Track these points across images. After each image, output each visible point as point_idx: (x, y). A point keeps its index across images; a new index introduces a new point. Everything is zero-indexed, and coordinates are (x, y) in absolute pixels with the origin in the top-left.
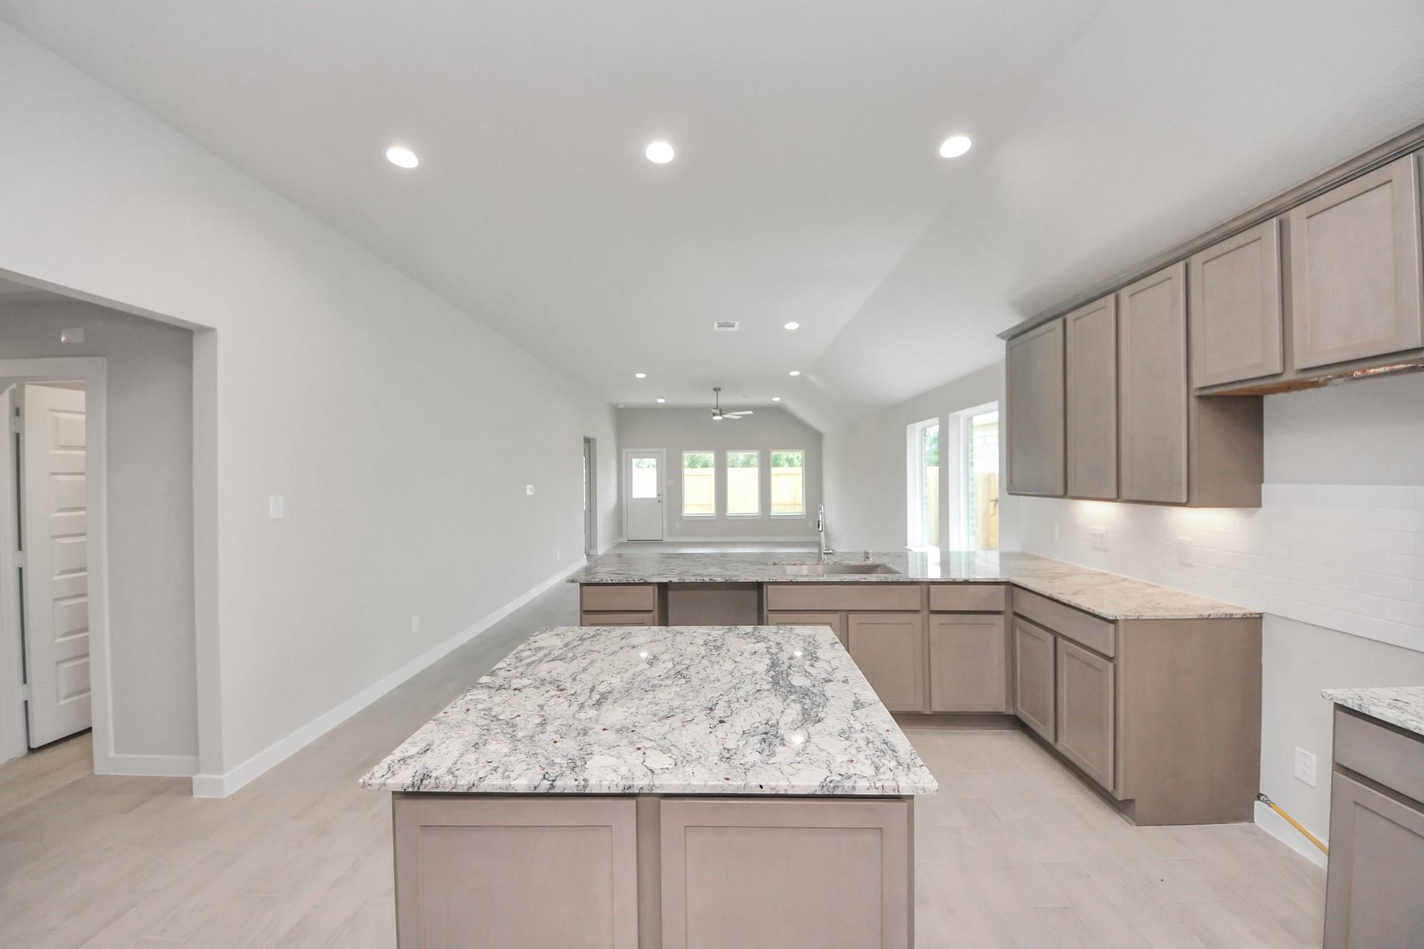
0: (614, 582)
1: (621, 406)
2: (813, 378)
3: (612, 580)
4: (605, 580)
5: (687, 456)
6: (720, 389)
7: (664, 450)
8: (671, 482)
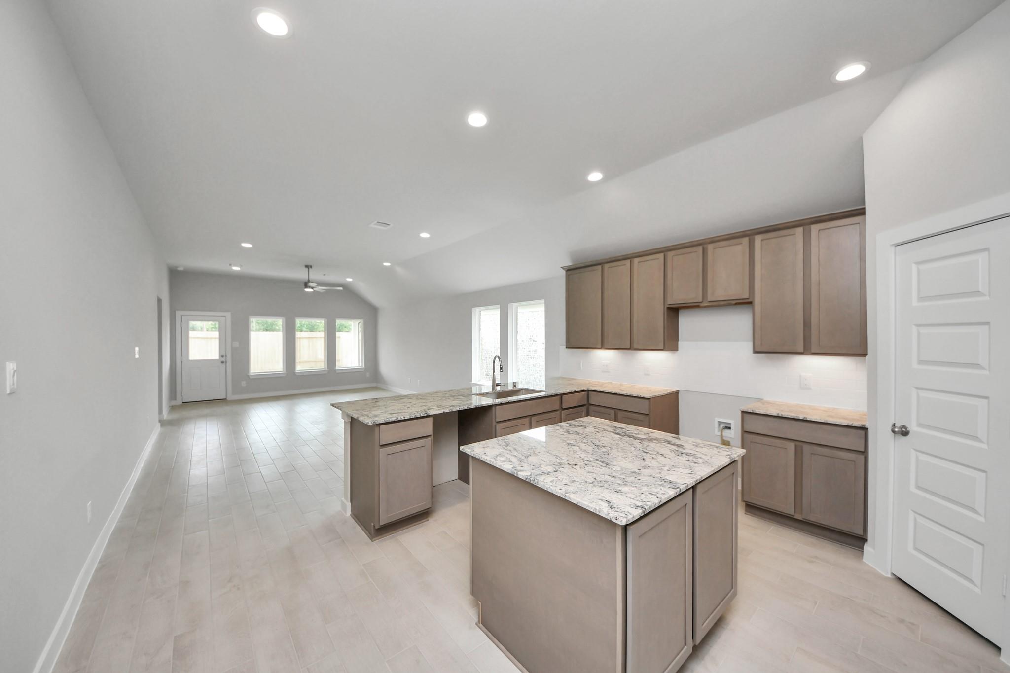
0: (406, 418)
1: (181, 269)
2: (399, 270)
3: (404, 417)
4: (399, 418)
5: (255, 322)
6: (311, 267)
7: (228, 315)
8: (236, 344)
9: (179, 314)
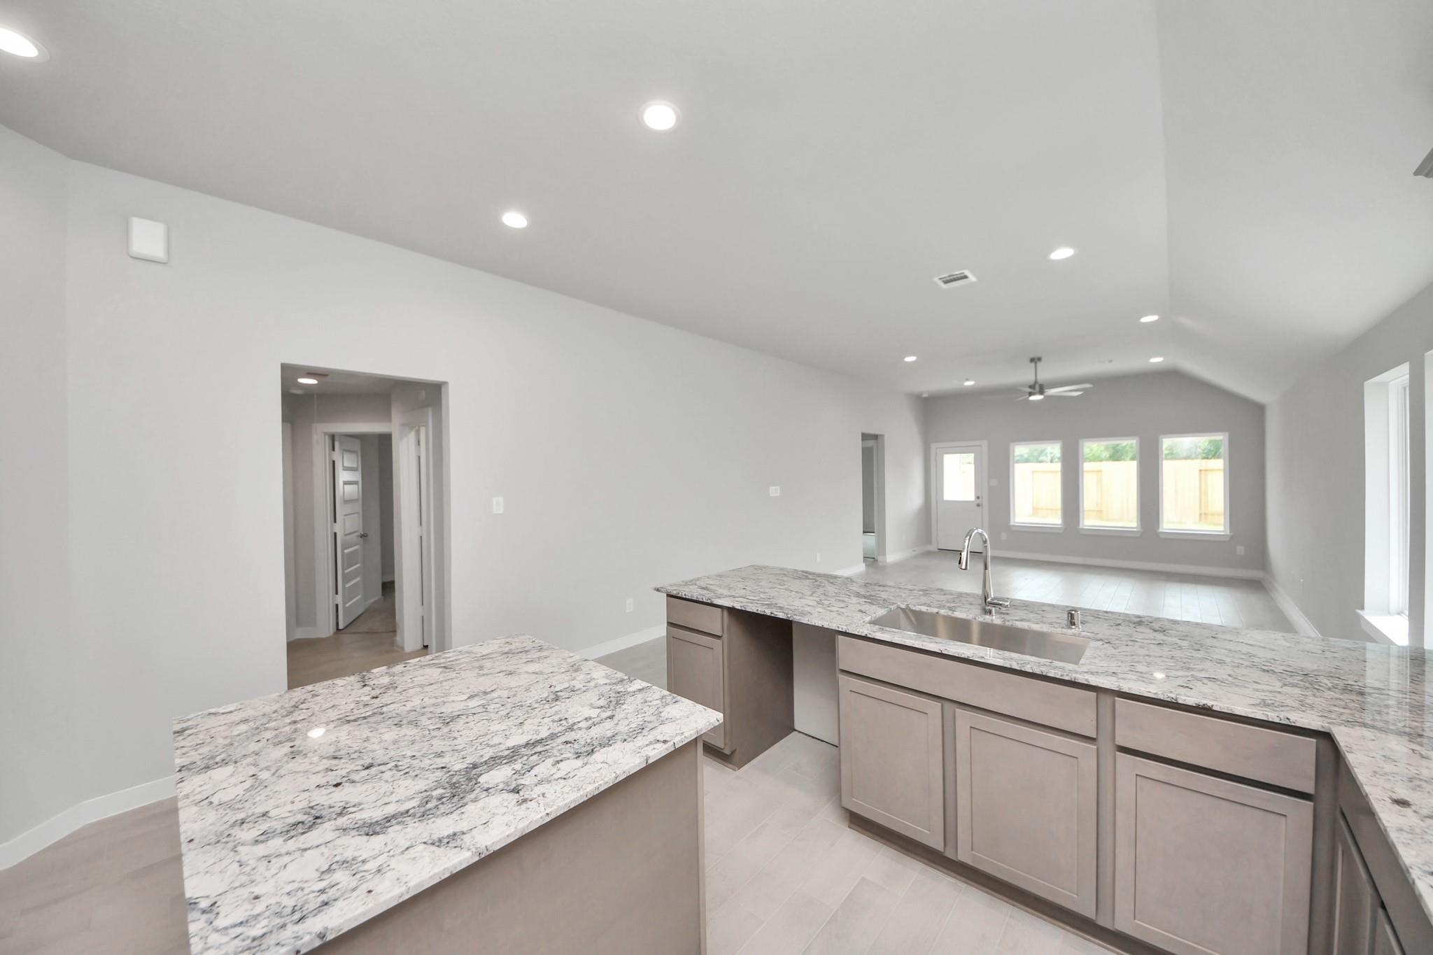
1: (926, 395)
5: (1020, 450)
6: (1038, 360)
7: (984, 443)
8: (994, 483)
9: (933, 446)
